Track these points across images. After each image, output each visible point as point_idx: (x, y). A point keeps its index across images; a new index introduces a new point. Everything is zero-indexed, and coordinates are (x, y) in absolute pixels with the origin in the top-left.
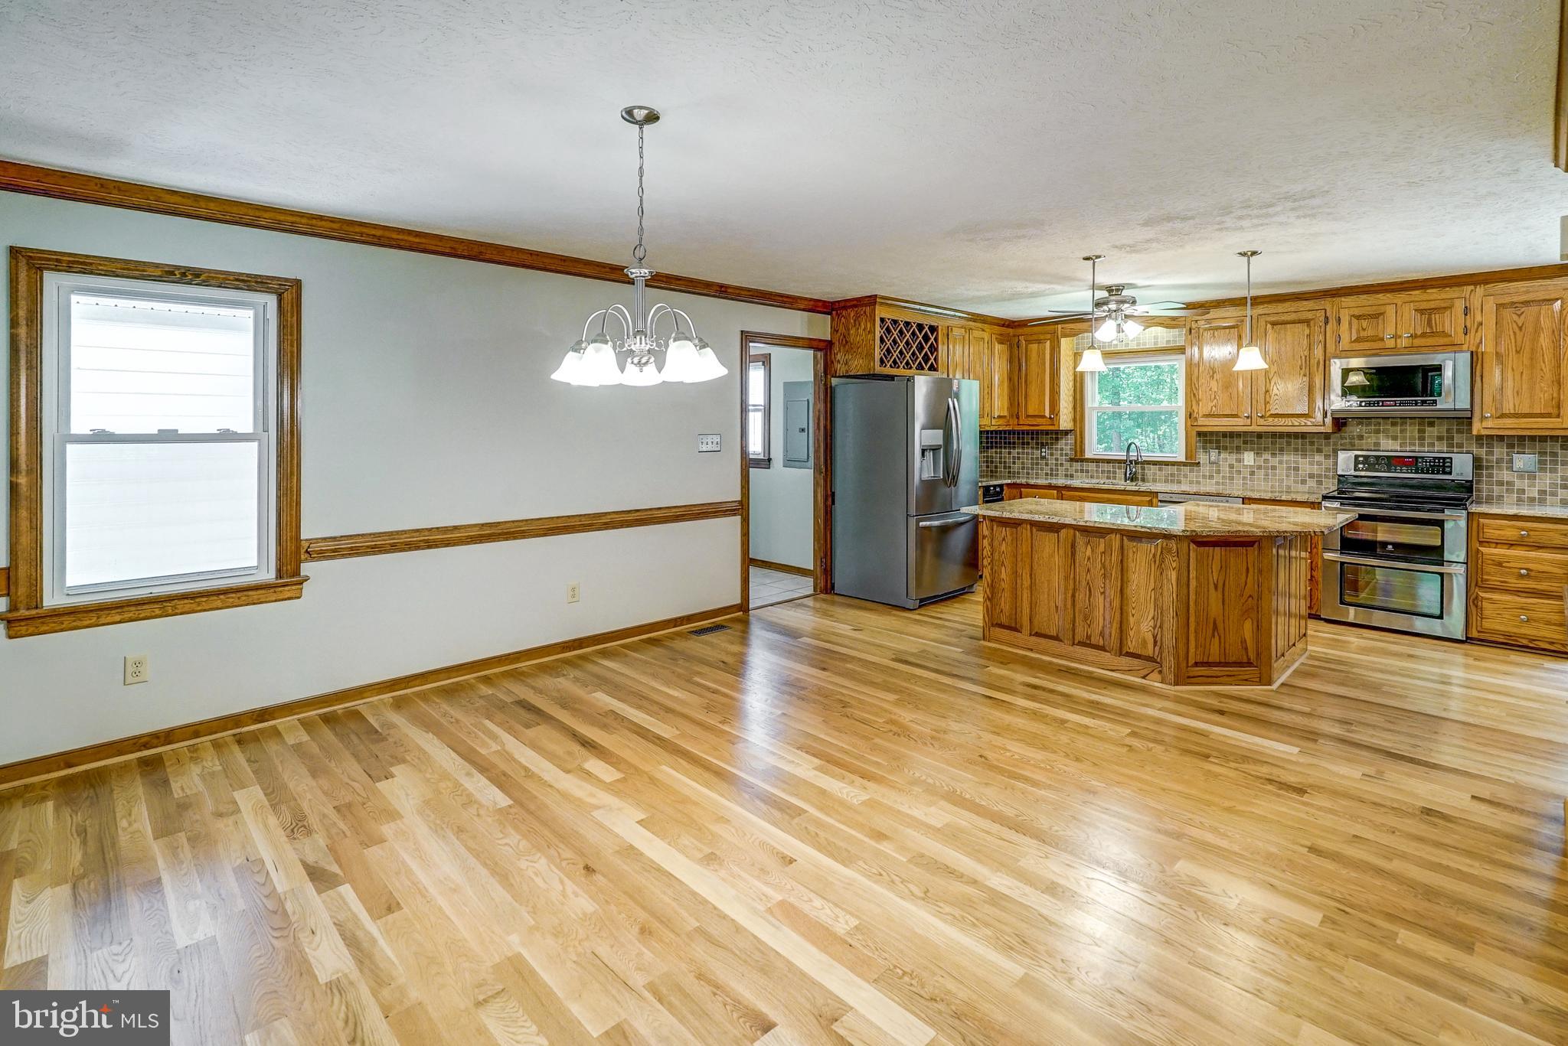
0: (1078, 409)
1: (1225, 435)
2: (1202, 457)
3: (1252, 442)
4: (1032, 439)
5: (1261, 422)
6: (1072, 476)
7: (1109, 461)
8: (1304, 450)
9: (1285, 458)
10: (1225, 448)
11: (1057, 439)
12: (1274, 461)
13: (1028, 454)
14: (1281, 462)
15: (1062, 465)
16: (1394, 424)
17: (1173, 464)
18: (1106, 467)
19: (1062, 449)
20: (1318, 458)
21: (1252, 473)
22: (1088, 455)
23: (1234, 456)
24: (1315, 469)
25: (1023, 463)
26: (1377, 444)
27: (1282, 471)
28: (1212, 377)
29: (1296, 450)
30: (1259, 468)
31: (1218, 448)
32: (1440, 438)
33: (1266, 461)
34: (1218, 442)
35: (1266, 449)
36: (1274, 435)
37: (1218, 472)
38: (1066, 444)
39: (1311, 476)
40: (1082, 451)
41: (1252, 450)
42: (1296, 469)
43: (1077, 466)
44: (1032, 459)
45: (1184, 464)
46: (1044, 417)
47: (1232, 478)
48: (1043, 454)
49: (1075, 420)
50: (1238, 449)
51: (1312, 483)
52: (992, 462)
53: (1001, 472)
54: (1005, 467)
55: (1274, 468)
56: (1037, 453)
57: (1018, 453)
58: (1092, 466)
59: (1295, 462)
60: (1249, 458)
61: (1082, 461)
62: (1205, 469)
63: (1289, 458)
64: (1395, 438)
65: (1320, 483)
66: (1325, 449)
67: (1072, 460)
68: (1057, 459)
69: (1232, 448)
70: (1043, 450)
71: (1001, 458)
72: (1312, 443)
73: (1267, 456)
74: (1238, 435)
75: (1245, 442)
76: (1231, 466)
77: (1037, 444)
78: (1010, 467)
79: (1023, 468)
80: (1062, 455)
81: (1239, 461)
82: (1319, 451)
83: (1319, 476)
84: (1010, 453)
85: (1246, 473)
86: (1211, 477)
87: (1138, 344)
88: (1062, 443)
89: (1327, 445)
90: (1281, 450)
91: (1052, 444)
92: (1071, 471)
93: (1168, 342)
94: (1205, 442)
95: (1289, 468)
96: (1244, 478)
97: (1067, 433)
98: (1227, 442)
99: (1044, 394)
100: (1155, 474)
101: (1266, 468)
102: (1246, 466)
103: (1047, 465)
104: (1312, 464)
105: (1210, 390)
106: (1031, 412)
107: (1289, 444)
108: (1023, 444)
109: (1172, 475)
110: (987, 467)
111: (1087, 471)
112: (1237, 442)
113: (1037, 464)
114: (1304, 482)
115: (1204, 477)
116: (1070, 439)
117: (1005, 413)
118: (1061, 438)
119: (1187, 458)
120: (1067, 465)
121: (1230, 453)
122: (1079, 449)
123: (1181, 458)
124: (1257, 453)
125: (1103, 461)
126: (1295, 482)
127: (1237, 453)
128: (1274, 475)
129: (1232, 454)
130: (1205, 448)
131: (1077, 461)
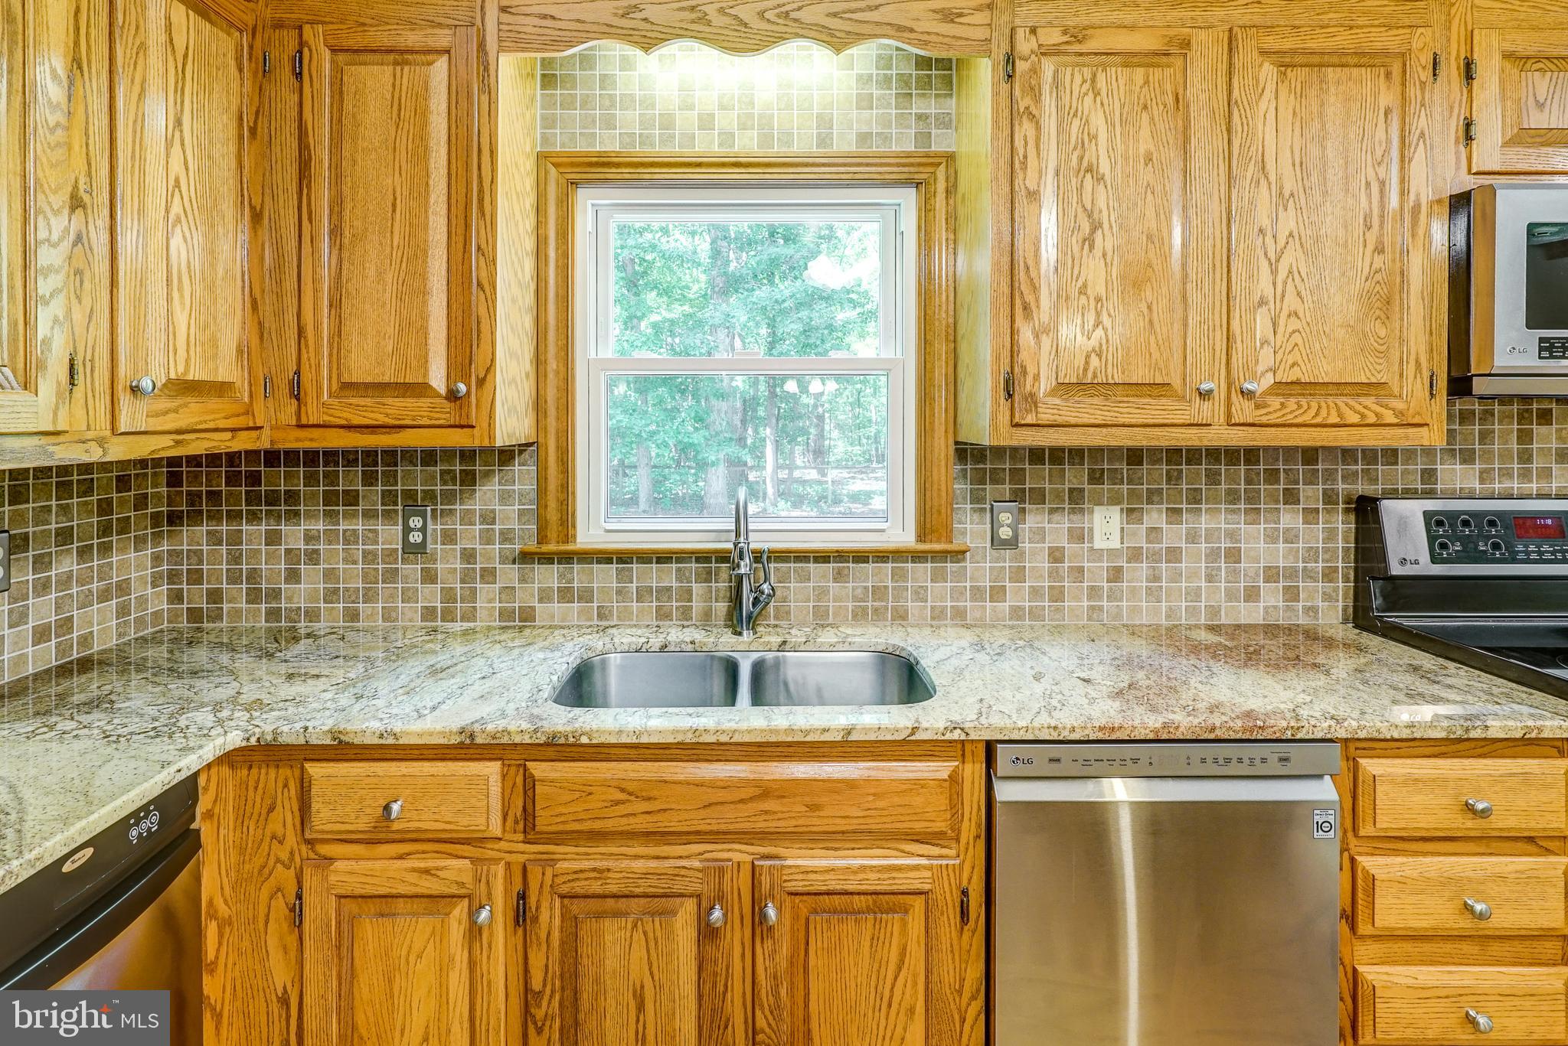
0: (552, 365)
1: (1036, 455)
2: (970, 530)
3: (1116, 478)
4: (369, 479)
6: (528, 614)
7: (663, 558)
8: (1252, 498)
9: (1204, 522)
10: (1039, 497)
11: (469, 479)
12: (1173, 534)
13: (350, 538)
14: (1192, 537)
15: (489, 575)
17: (879, 555)
18: (656, 576)
19: (489, 518)
20: (1290, 519)
21: (1116, 575)
22: (589, 535)
23: (1064, 523)
24: (1280, 555)
25: (330, 575)
27: (1194, 562)
28: (1089, 241)
29: (1233, 497)
30: (1135, 555)
31: (1018, 496)
33: (1154, 532)
34: (1017, 475)
35: (1153, 496)
36: (1174, 454)
37: (1019, 575)
38: (505, 498)
39: (1271, 574)
40: (567, 523)
41: (1114, 500)
42: (1234, 555)
43: (549, 576)
44: (369, 557)
45: (918, 557)
46: (421, 389)
47: (1058, 595)
48: (415, 537)
49: (539, 406)
50: (1077, 501)
51: (1272, 598)
52: (196, 577)
53: (236, 614)
54: (254, 596)
55: (1174, 554)
56: (389, 534)
57: (309, 538)
58: (605, 577)
59: (1232, 535)
60: (1106, 525)
61: (566, 558)
62: (982, 567)
63: (1215, 522)
65: (1292, 594)
66: (1304, 490)
67: (526, 557)
68: (469, 556)
69: (1058, 496)
70: (416, 522)
71: (235, 558)
72: (1272, 476)
73: (1155, 516)
74: (1077, 454)
75: (1096, 478)
76: (1056, 555)
77: (389, 497)
78: (275, 594)
79: (331, 595)
80: (487, 538)
81: (1079, 536)
82: (1291, 497)
83: (1291, 573)
84: (273, 538)
85: (1097, 572)
86: (997, 594)
87: (766, 139)
88: (487, 494)
89: (1311, 480)
90: (1195, 497)
91: (449, 497)
92: (526, 596)
93: (864, 138)
94: (980, 480)
95: (1213, 555)
96: (1094, 592)
97: (507, 455)
98: (1038, 477)
99: (424, 292)
100: (821, 593)
101: (1154, 557)
102: (1096, 554)
103: (429, 577)
104: (1272, 538)
106: (362, 366)
107: (1213, 478)
108: (330, 498)
109: (879, 592)
110: (176, 597)
111: (586, 596)
112: (1074, 476)
113: (391, 575)
114: (1252, 595)
115: (977, 593)
116: (523, 476)
117: (227, 370)
118: (487, 475)
119: (922, 536)
120: (510, 574)
121: (1052, 511)
122: (553, 515)
123: (904, 536)
124: (1130, 511)
125: (644, 557)
126: (1231, 596)
127: (1073, 511)
128: (1176, 577)
129: (1056, 517)
130: (977, 499)
131: (547, 559)
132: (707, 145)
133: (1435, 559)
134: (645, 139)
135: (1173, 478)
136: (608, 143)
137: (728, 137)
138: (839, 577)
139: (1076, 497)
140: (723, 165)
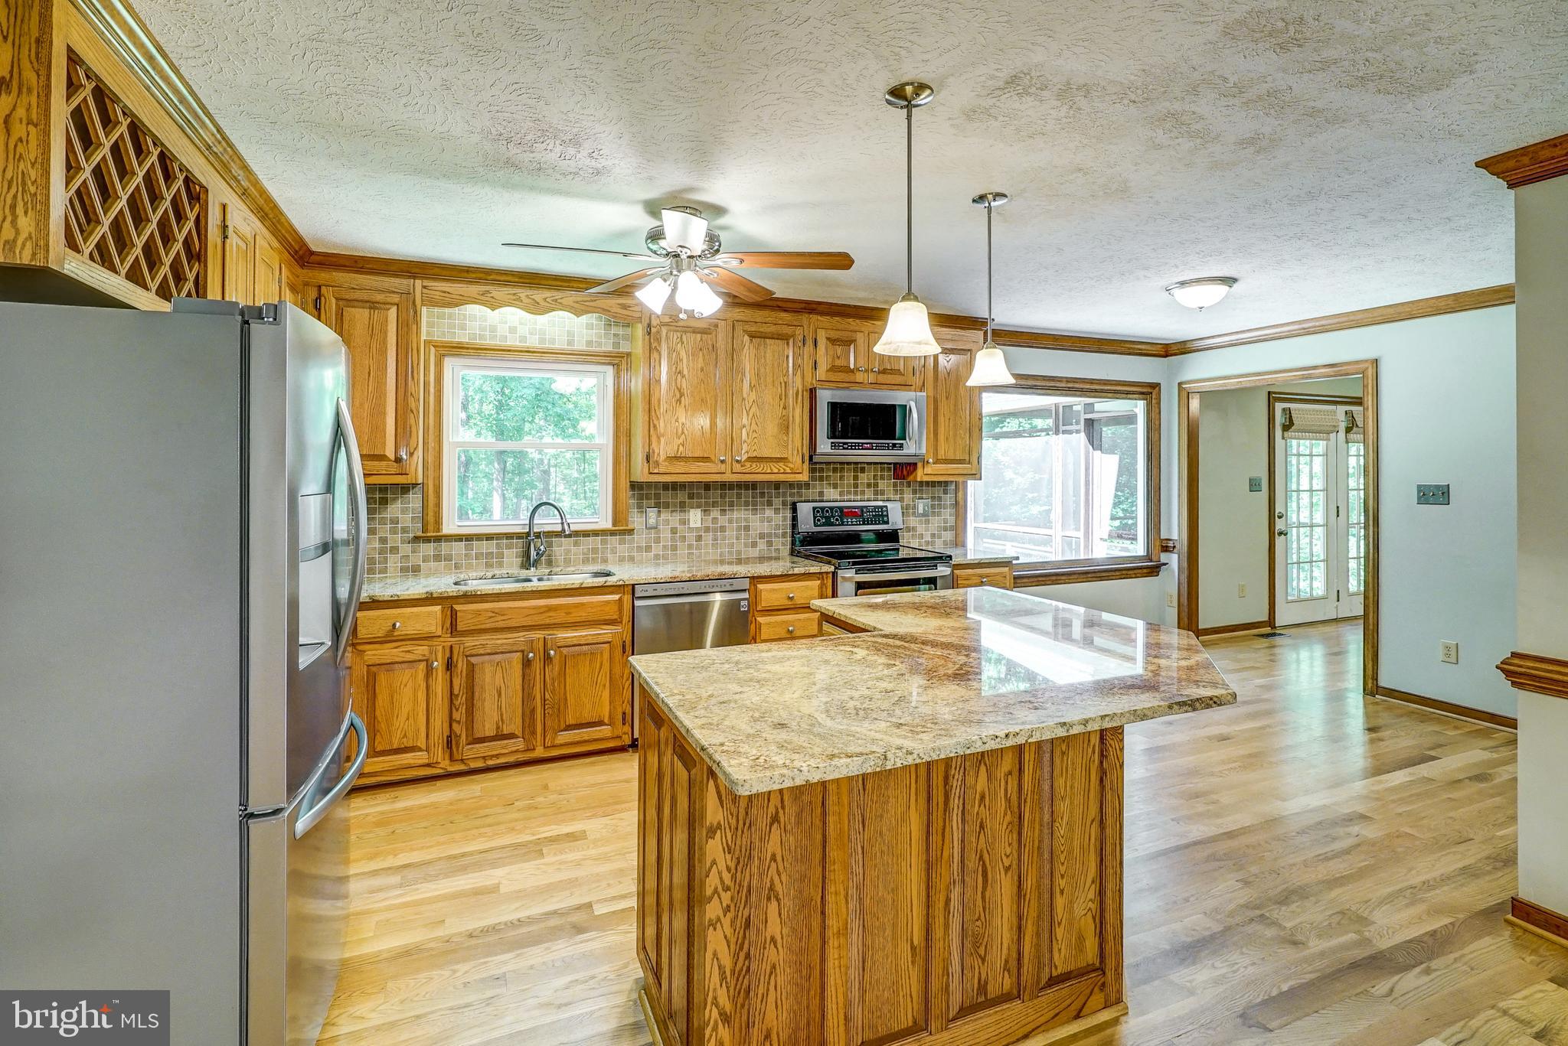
0: (431, 445)
1: (666, 486)
2: (636, 521)
3: (699, 496)
5: (737, 467)
6: (416, 570)
7: (489, 537)
8: (755, 504)
9: (735, 515)
10: (667, 506)
12: (723, 520)
14: (730, 521)
15: (394, 550)
16: (835, 470)
17: (596, 533)
18: (485, 546)
19: (395, 520)
20: (769, 512)
21: (699, 538)
22: (450, 526)
23: (677, 516)
24: (765, 528)
26: (821, 493)
27: (732, 533)
29: (747, 504)
30: (707, 529)
31: (657, 505)
32: (869, 485)
33: (715, 519)
34: (657, 496)
35: (715, 504)
36: (723, 485)
37: (657, 540)
38: (404, 511)
39: (762, 536)
40: (438, 522)
41: (698, 507)
42: (747, 528)
43: (429, 549)
45: (613, 533)
46: (382, 457)
47: (674, 548)
49: (429, 463)
50: (683, 507)
55: (723, 529)
58: (457, 549)
59: (746, 520)
60: (695, 517)
61: (438, 539)
62: (640, 538)
63: (739, 514)
64: (835, 486)
65: (770, 544)
66: (776, 500)
67: (416, 539)
68: (383, 540)
69: (675, 505)
72: (762, 494)
73: (715, 513)
74: (682, 486)
75: (691, 496)
76: (674, 531)
80: (394, 531)
81: (683, 522)
82: (770, 504)
83: (770, 535)
85: (691, 537)
86: (648, 549)
88: (395, 508)
89: (778, 496)
90: (731, 504)
91: (373, 511)
92: (415, 560)
94: (641, 498)
95: (739, 529)
96: (690, 546)
97: (406, 489)
98: (667, 496)
100: (568, 552)
101: (715, 530)
102: (692, 530)
104: (762, 521)
105: (677, 421)
107: (739, 496)
109: (595, 550)
111: (449, 558)
112: (682, 496)
114: (754, 545)
115: (639, 549)
116: (414, 500)
118: (395, 499)
119: (614, 524)
120: (406, 549)
121: (672, 512)
122: (431, 518)
123: (607, 524)
124: (705, 511)
125: (479, 537)
126: (746, 545)
127: (681, 511)
128: (724, 539)
129: (674, 514)
130: (640, 507)
131: (427, 540)
132: (512, 342)
133: (816, 525)
134: (481, 337)
135: (723, 496)
136: (462, 337)
137: (523, 339)
138: (576, 544)
139: (682, 505)
140: (521, 351)
